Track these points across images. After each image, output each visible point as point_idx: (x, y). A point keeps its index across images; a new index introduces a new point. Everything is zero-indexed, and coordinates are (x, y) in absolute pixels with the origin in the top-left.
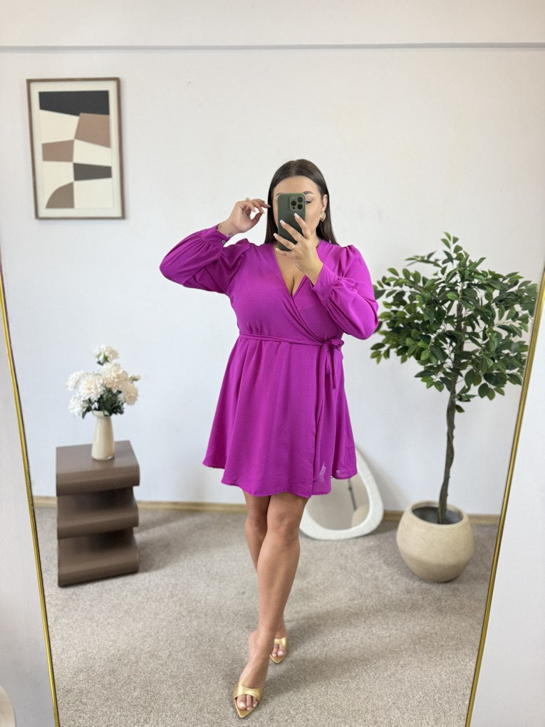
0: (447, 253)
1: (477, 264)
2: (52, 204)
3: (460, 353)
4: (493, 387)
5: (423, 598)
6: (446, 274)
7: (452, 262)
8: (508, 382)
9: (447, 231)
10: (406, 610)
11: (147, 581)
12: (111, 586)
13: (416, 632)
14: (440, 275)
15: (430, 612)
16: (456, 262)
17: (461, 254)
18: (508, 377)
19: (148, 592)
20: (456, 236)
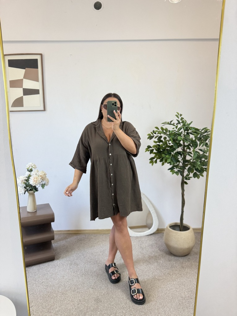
0: (178, 120)
1: (190, 124)
2: (14, 105)
3: (185, 161)
4: (199, 174)
5: (176, 263)
6: (177, 129)
7: (180, 124)
8: (205, 171)
9: (177, 112)
10: (169, 268)
13: (174, 277)
14: (175, 129)
15: (179, 268)
16: (182, 124)
17: (183, 121)
18: (205, 169)
19: (60, 268)
20: (181, 114)
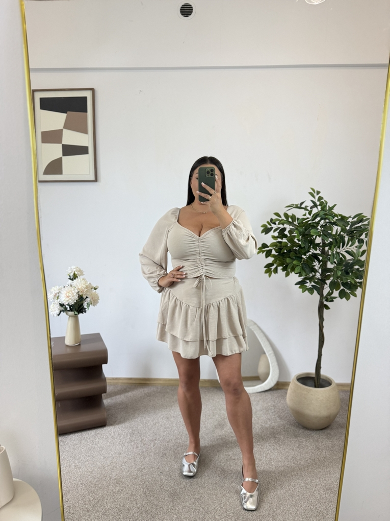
0: (312, 201)
1: (333, 208)
2: (47, 172)
3: (325, 270)
4: (348, 291)
5: (306, 440)
6: (312, 215)
7: (317, 208)
8: (359, 288)
9: (312, 187)
10: (295, 448)
11: (112, 432)
12: (88, 436)
14: (308, 216)
15: (312, 449)
16: (319, 208)
17: (323, 202)
18: (358, 284)
19: (114, 439)
20: (318, 190)
